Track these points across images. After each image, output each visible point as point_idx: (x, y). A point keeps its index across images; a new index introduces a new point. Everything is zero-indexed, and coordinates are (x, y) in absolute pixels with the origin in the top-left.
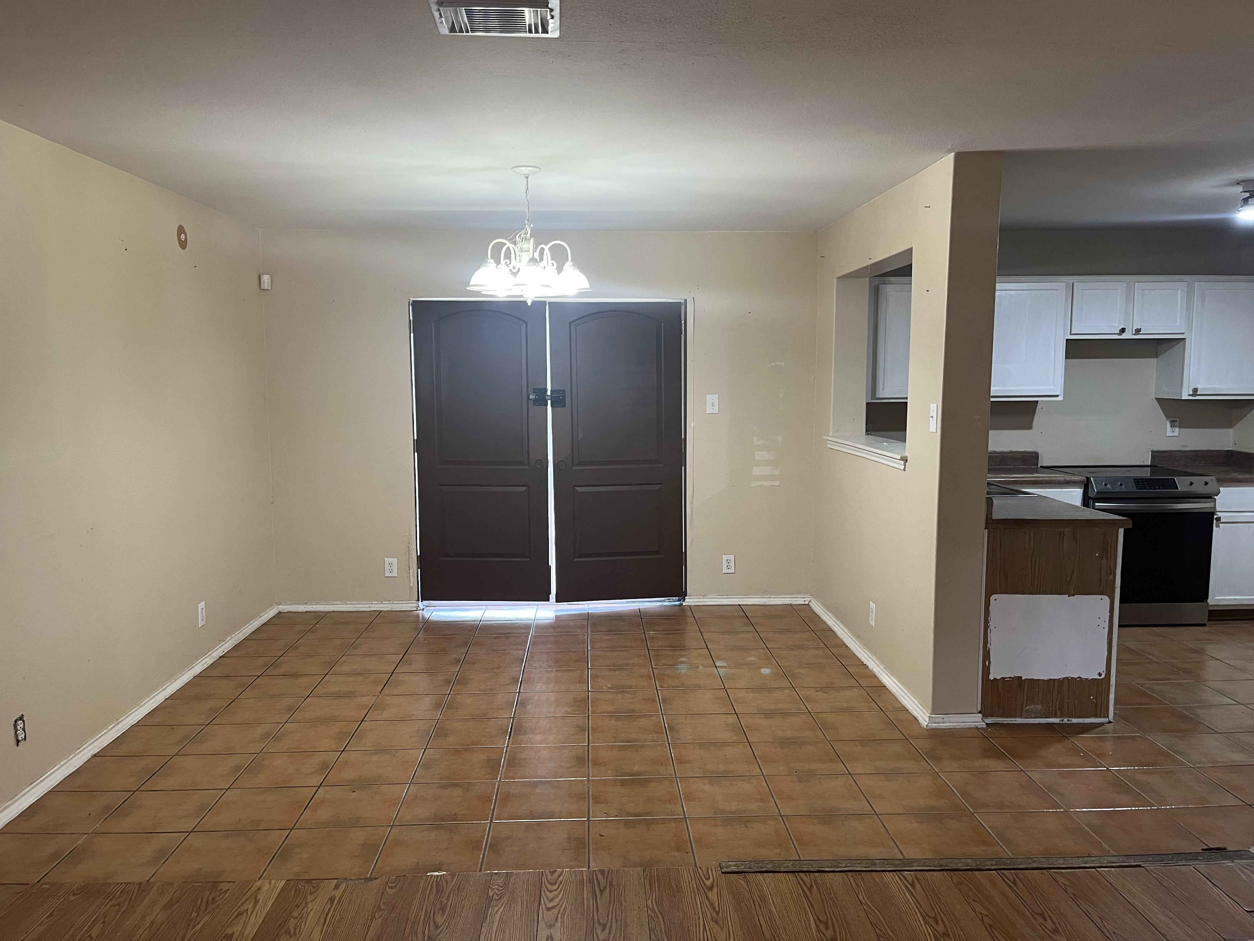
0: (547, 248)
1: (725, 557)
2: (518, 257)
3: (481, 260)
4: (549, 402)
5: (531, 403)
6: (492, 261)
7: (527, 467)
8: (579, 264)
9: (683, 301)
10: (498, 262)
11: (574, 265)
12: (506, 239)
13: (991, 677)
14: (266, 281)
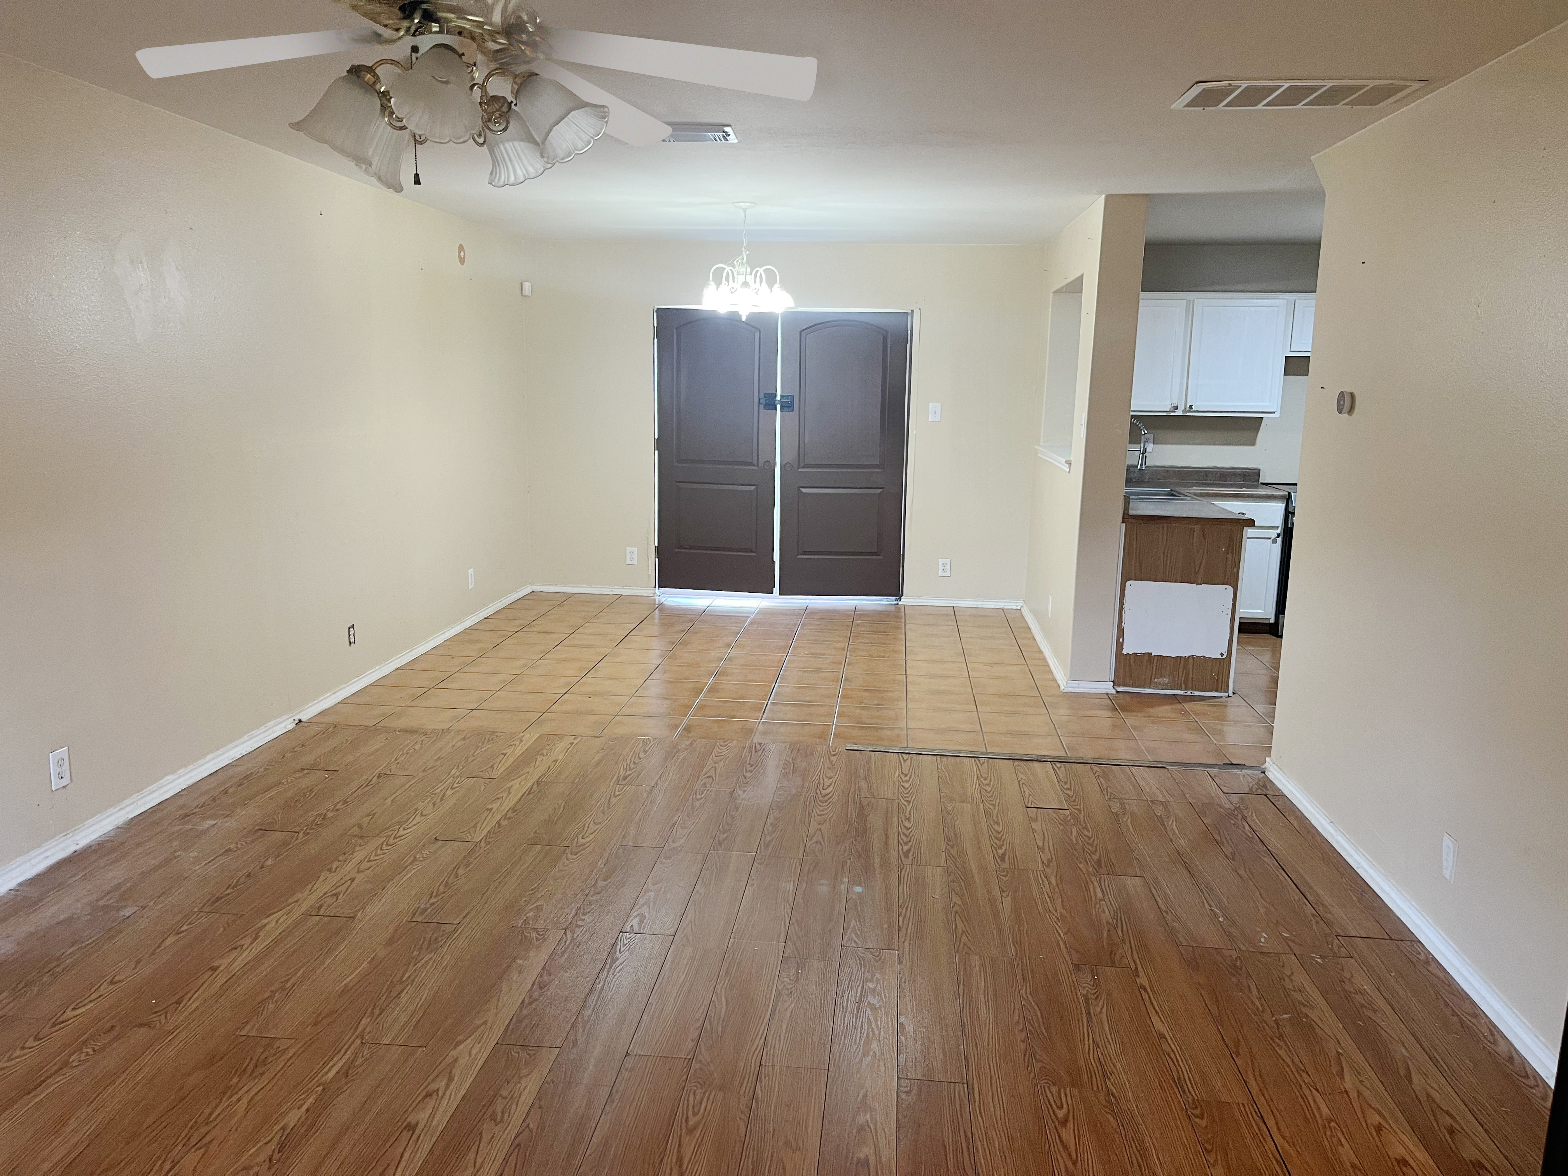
0: (761, 270)
1: (941, 561)
2: (736, 280)
3: (705, 283)
4: (779, 406)
5: (762, 406)
6: (713, 283)
7: (756, 468)
8: (785, 286)
9: (910, 312)
10: (718, 283)
11: (781, 287)
12: (725, 264)
13: (1124, 652)
14: (527, 288)
